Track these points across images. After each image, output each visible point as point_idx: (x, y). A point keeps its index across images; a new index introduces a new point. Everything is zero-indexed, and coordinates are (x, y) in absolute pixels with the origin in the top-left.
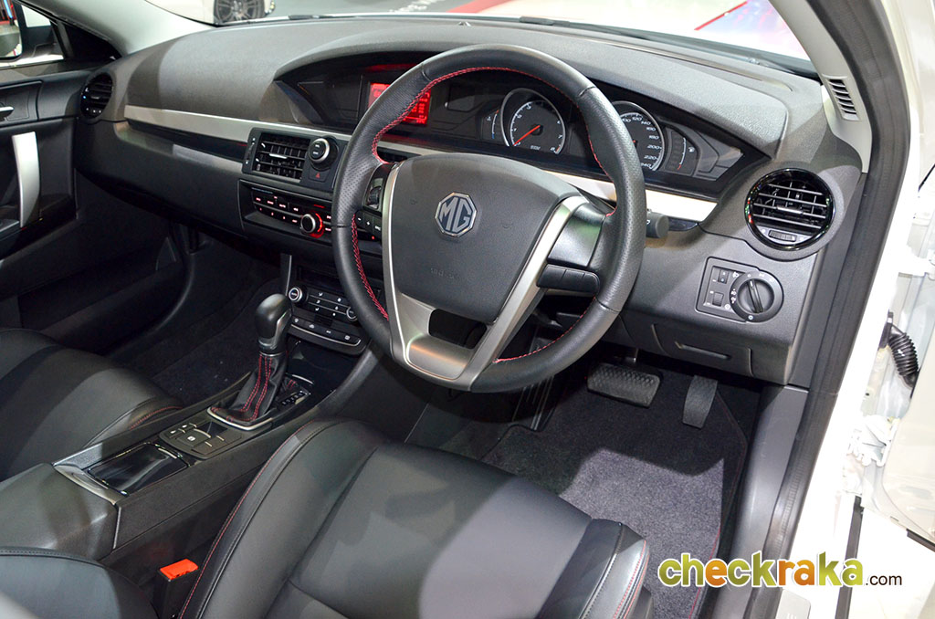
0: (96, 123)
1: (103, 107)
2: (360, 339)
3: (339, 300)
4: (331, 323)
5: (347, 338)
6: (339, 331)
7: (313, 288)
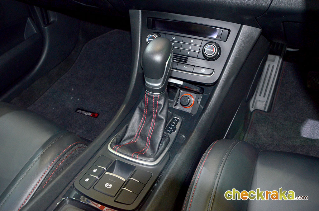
2: (214, 71)
3: (192, 41)
4: (187, 60)
5: (203, 71)
6: (195, 66)
7: (166, 34)
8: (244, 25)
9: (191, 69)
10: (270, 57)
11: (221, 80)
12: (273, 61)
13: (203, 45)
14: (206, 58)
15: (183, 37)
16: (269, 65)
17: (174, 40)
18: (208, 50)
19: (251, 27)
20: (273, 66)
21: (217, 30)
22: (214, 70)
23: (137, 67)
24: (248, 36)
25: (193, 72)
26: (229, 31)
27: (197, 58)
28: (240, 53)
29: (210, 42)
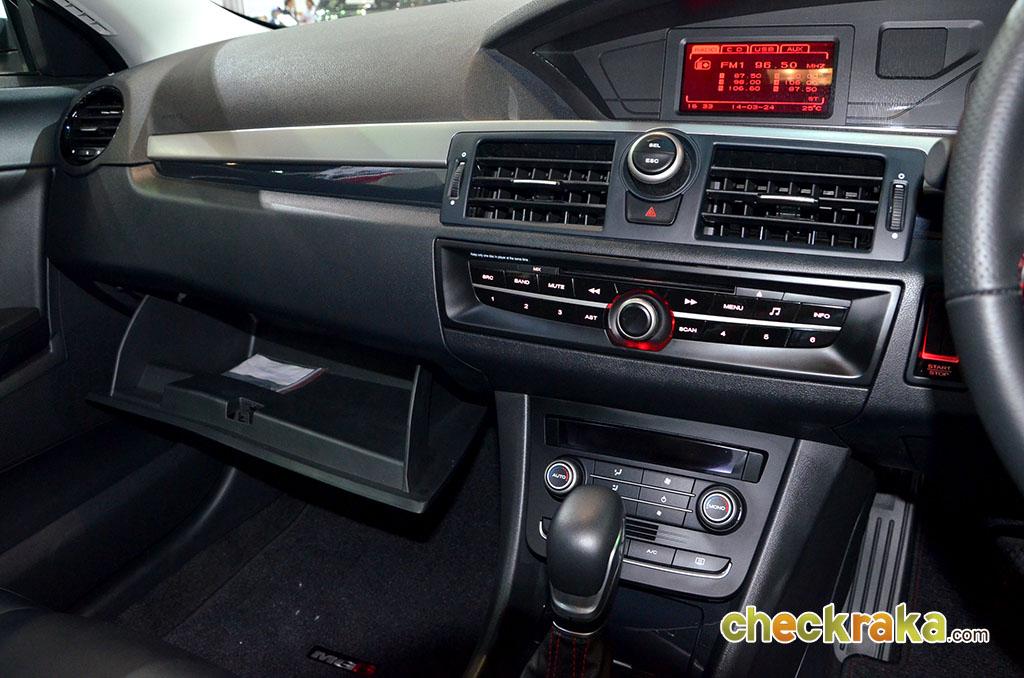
0: (94, 170)
1: (104, 143)
2: (730, 562)
3: (668, 481)
4: (655, 533)
5: (700, 562)
6: (676, 549)
7: (596, 460)
8: (802, 441)
9: (666, 557)
10: (881, 498)
11: (750, 589)
12: (891, 508)
13: (698, 491)
14: (707, 528)
15: (644, 469)
16: (879, 520)
17: (617, 477)
18: (713, 507)
19: (822, 444)
20: (892, 523)
21: (734, 454)
22: (730, 559)
23: (516, 547)
24: (816, 468)
25: (671, 566)
26: (765, 454)
27: (682, 527)
28: (796, 511)
29: (717, 485)
